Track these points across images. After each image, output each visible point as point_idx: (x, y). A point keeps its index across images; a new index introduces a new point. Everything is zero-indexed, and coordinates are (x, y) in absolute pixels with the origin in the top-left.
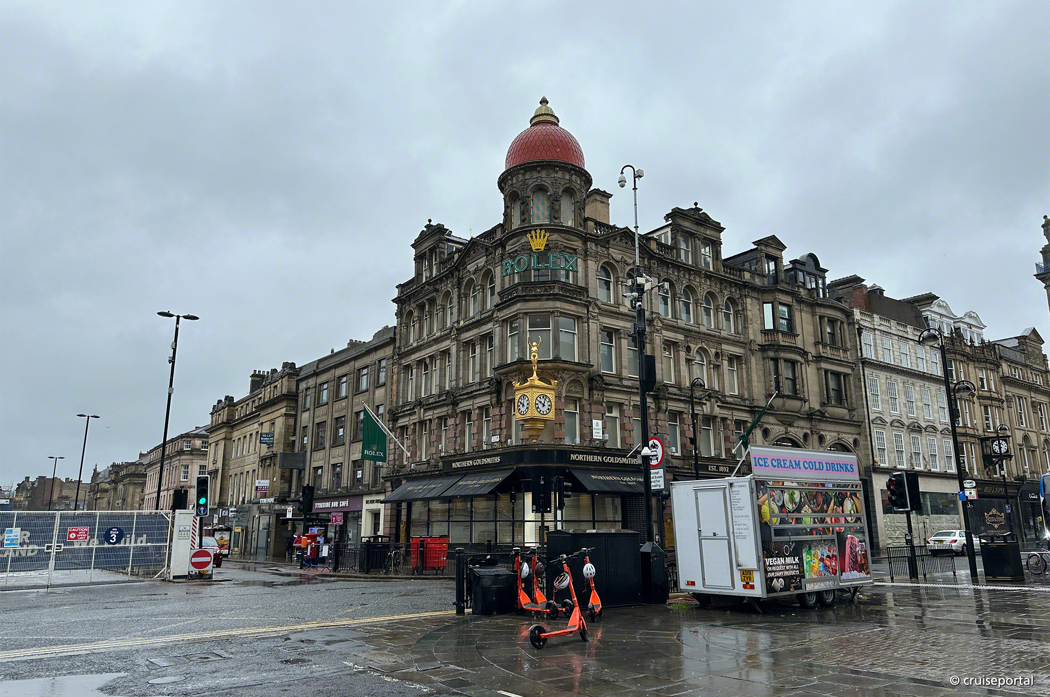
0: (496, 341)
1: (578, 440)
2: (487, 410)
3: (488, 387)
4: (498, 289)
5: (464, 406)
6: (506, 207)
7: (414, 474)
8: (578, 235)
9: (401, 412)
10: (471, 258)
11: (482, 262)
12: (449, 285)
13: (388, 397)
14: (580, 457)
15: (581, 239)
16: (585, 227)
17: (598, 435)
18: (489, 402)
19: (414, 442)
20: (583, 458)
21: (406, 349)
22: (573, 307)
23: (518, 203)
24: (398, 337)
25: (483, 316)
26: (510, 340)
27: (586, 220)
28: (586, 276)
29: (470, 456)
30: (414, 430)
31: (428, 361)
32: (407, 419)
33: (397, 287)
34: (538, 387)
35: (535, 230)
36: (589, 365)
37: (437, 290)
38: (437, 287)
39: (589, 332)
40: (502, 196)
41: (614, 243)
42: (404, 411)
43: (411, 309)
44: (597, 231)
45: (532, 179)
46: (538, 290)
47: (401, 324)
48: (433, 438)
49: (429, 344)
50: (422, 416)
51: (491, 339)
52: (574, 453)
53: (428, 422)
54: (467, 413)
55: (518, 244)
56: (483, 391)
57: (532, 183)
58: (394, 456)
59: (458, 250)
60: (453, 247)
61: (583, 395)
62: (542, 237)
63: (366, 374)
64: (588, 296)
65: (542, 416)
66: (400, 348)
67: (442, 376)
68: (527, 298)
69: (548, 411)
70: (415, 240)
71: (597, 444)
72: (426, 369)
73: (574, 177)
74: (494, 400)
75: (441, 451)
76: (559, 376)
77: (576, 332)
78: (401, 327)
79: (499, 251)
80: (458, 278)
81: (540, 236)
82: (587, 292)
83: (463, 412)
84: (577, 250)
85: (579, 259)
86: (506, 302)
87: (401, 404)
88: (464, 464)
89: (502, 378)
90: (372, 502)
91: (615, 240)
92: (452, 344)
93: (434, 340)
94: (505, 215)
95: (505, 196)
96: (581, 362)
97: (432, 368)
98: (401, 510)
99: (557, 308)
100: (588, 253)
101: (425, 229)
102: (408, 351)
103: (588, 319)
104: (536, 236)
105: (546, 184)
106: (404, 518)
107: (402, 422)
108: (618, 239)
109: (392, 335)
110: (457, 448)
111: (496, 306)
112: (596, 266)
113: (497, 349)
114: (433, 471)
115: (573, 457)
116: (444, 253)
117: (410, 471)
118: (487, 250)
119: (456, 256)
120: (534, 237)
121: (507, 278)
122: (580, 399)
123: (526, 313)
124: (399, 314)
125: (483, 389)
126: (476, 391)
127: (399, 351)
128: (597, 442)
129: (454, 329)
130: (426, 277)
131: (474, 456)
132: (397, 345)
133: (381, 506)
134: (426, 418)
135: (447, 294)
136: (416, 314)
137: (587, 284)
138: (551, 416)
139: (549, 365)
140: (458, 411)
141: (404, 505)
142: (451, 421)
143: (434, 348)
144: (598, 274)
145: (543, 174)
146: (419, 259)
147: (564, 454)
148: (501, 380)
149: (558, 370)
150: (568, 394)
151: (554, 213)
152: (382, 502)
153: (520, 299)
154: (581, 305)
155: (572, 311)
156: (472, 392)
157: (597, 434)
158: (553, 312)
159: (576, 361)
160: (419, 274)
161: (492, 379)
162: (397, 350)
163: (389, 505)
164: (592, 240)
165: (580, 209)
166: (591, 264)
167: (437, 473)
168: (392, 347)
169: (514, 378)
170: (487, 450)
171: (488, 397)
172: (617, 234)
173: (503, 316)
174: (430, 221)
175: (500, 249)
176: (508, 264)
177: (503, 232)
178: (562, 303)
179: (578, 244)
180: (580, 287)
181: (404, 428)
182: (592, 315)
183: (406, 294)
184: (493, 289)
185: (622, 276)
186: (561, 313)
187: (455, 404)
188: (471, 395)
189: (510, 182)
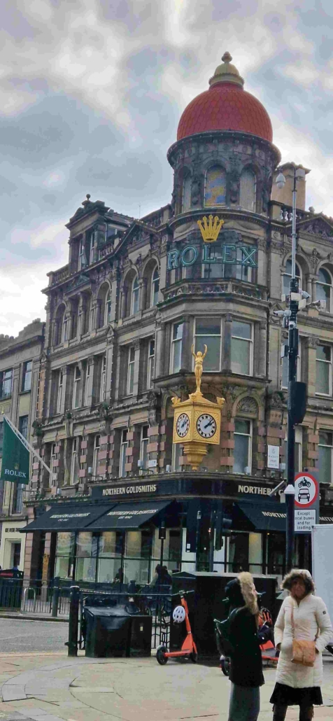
0: (158, 347)
1: (249, 470)
2: (146, 429)
3: (147, 402)
4: (162, 285)
5: (119, 422)
6: (176, 186)
7: (60, 499)
8: (260, 222)
9: (47, 426)
10: (133, 245)
11: (145, 250)
12: (108, 276)
13: (34, 407)
14: (250, 489)
15: (264, 227)
16: (270, 213)
17: (274, 463)
18: (146, 420)
19: (61, 462)
20: (254, 490)
21: (56, 351)
22: (249, 310)
23: (190, 182)
24: (47, 336)
25: (144, 316)
26: (173, 347)
27: (271, 204)
28: (268, 272)
29: (124, 483)
30: (62, 448)
31: (80, 366)
32: (54, 434)
33: (48, 275)
34: (200, 405)
35: (207, 216)
36: (266, 380)
37: (93, 282)
38: (94, 278)
39: (268, 339)
40: (172, 171)
41: (305, 232)
42: (51, 425)
43: (64, 302)
44: (284, 216)
45: (208, 153)
46: (208, 289)
47: (51, 320)
48: (83, 459)
49: (82, 347)
50: (71, 432)
51: (153, 343)
52: (243, 484)
53: (78, 439)
54: (122, 432)
55: (188, 231)
56: (141, 406)
57: (207, 159)
58: (39, 478)
59: (120, 234)
60: (114, 230)
61: (258, 416)
62: (215, 224)
63: (11, 378)
64: (269, 297)
65: (205, 439)
66: (48, 349)
67: (96, 385)
68: (194, 298)
69: (211, 434)
70: (71, 220)
71: (273, 474)
72: (78, 374)
73: (257, 152)
74: (153, 417)
75: (91, 475)
76: (229, 392)
77: (252, 340)
78: (51, 323)
79: (166, 239)
80: (118, 268)
81: (213, 223)
82: (268, 291)
83: (118, 430)
84: (259, 240)
85: (259, 251)
86: (169, 301)
87: (48, 415)
88: (116, 491)
89: (163, 392)
90: (12, 530)
91: (305, 228)
92: (109, 347)
93: (88, 342)
94: (174, 195)
95: (176, 172)
96: (257, 376)
97: (85, 374)
98: (44, 541)
99: (229, 310)
100: (272, 244)
101: (83, 207)
102: (58, 353)
103: (268, 324)
104: (208, 223)
105: (223, 160)
106: (47, 551)
107: (48, 438)
108: (310, 227)
109: (40, 333)
110: (110, 471)
111: (158, 306)
112: (281, 259)
113: (159, 357)
114: (81, 498)
115: (241, 488)
116: (103, 237)
117: (56, 496)
118: (152, 236)
119: (117, 241)
120: (206, 224)
121: (173, 272)
122: (254, 420)
123: (193, 316)
124: (50, 308)
125: (141, 403)
126: (134, 405)
127: (48, 352)
128: (272, 472)
129: (111, 329)
130: (82, 265)
131: (128, 482)
132: (46, 345)
133: (22, 537)
134: (75, 435)
135: (105, 288)
136: (68, 308)
137: (268, 282)
138: (215, 439)
139: (217, 379)
140: (113, 427)
141: (48, 536)
142: (103, 440)
143: (89, 351)
144: (284, 269)
145: (221, 147)
146: (74, 242)
147: (230, 485)
148: (161, 393)
149: (227, 385)
150: (239, 414)
151: (232, 196)
152: (22, 531)
153: (185, 298)
154: (259, 308)
155: (249, 315)
156: (128, 407)
157: (272, 463)
158: (223, 315)
159: (251, 375)
160: (74, 259)
161: (151, 392)
162: (45, 351)
163: (31, 535)
164: (277, 229)
165: (264, 191)
166: (276, 258)
167: (85, 500)
168: (40, 347)
169: (176, 392)
170: (143, 477)
171: (146, 414)
172: (309, 222)
173: (167, 318)
174: (88, 196)
175: (167, 236)
176: (174, 256)
177: (171, 215)
178: (235, 305)
179: (259, 233)
180: (259, 286)
181: (50, 445)
182: (273, 320)
183: (58, 284)
184: (157, 283)
185: (314, 272)
186: (234, 316)
187: (109, 419)
188: (127, 410)
189: (181, 155)
